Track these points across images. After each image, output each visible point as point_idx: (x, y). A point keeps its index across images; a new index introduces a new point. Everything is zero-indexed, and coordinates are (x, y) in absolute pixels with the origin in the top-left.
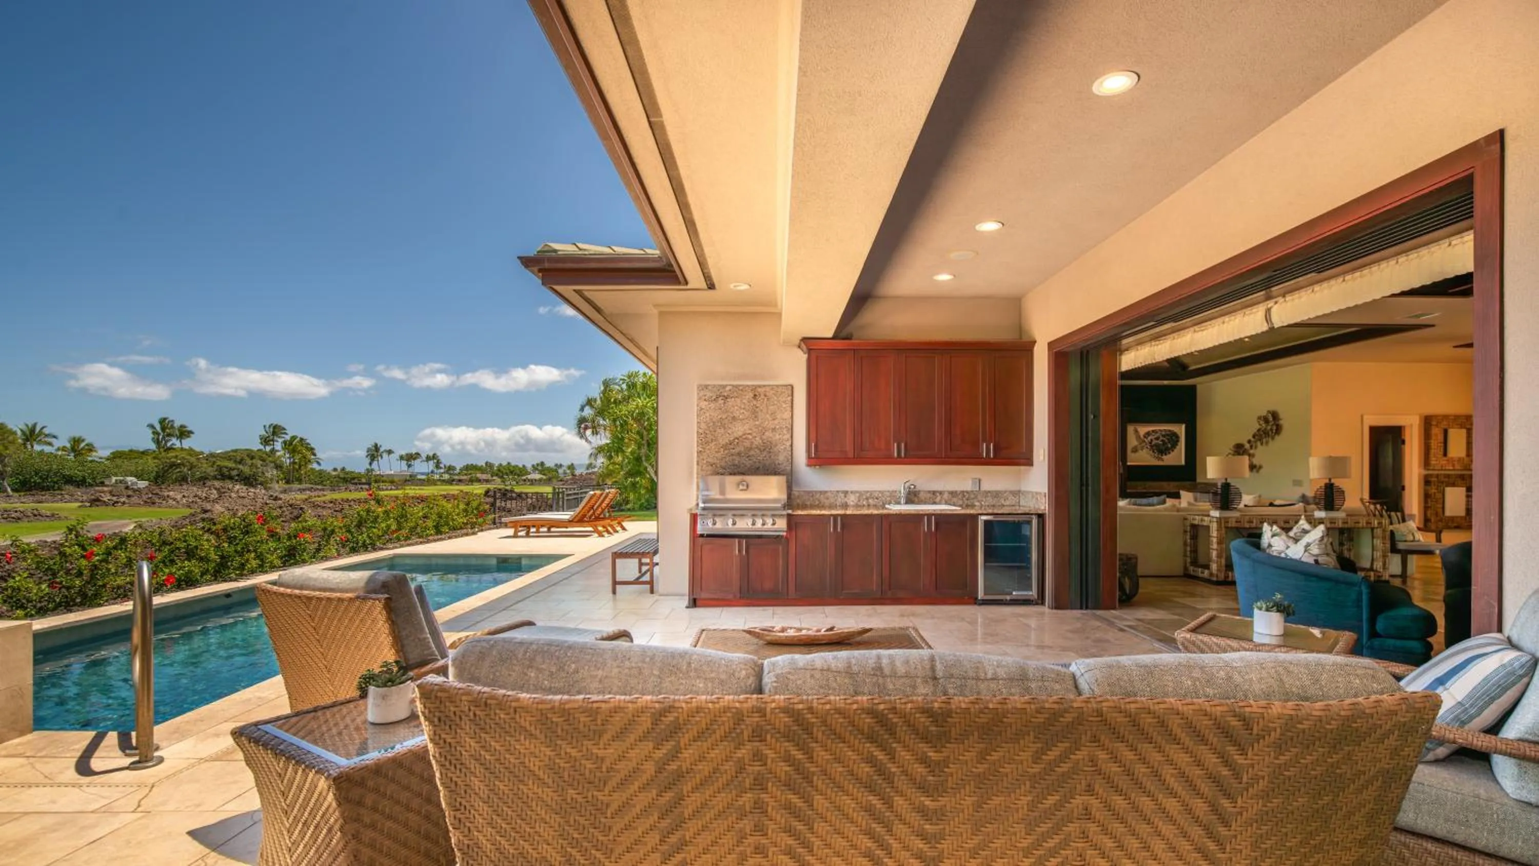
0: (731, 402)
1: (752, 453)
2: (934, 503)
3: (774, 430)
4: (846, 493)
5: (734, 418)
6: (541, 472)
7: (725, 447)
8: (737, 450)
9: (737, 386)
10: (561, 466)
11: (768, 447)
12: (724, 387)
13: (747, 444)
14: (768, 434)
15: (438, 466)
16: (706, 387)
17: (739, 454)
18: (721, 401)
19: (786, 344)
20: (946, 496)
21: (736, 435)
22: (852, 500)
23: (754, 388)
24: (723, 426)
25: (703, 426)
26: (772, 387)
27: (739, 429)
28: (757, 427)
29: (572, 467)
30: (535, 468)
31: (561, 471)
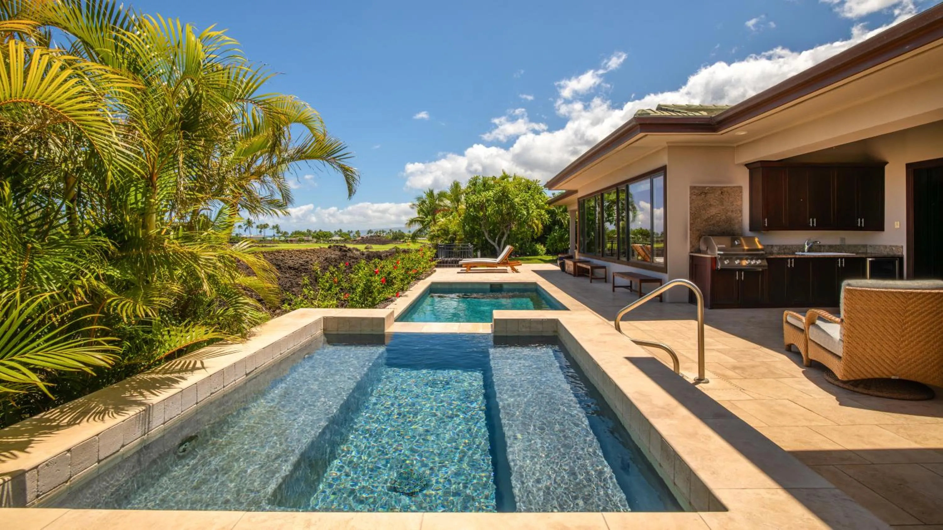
0: (709, 196)
1: (720, 224)
2: (820, 252)
3: (732, 211)
4: (772, 246)
5: (710, 205)
6: (340, 236)
7: (706, 220)
8: (713, 222)
9: (712, 187)
10: (352, 232)
11: (729, 220)
12: (705, 187)
13: (718, 219)
14: (729, 213)
15: (278, 232)
16: (695, 187)
17: (714, 225)
18: (703, 196)
19: (739, 165)
20: (827, 248)
21: (712, 214)
22: (775, 250)
23: (721, 188)
24: (705, 209)
25: (694, 209)
26: (731, 188)
27: (713, 211)
28: (723, 210)
29: (358, 232)
30: (336, 233)
31: (351, 235)
